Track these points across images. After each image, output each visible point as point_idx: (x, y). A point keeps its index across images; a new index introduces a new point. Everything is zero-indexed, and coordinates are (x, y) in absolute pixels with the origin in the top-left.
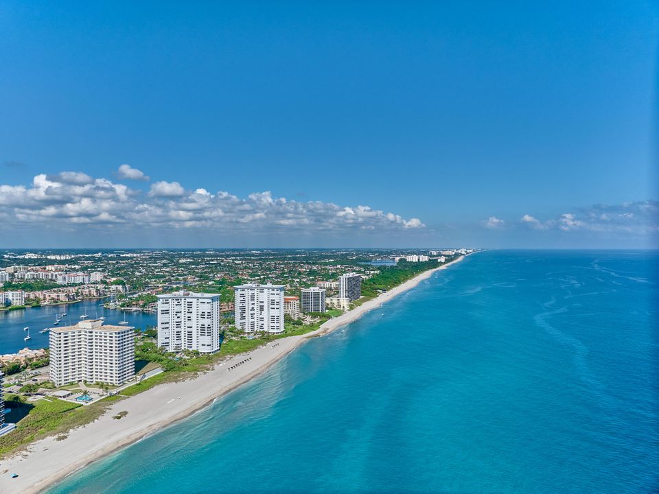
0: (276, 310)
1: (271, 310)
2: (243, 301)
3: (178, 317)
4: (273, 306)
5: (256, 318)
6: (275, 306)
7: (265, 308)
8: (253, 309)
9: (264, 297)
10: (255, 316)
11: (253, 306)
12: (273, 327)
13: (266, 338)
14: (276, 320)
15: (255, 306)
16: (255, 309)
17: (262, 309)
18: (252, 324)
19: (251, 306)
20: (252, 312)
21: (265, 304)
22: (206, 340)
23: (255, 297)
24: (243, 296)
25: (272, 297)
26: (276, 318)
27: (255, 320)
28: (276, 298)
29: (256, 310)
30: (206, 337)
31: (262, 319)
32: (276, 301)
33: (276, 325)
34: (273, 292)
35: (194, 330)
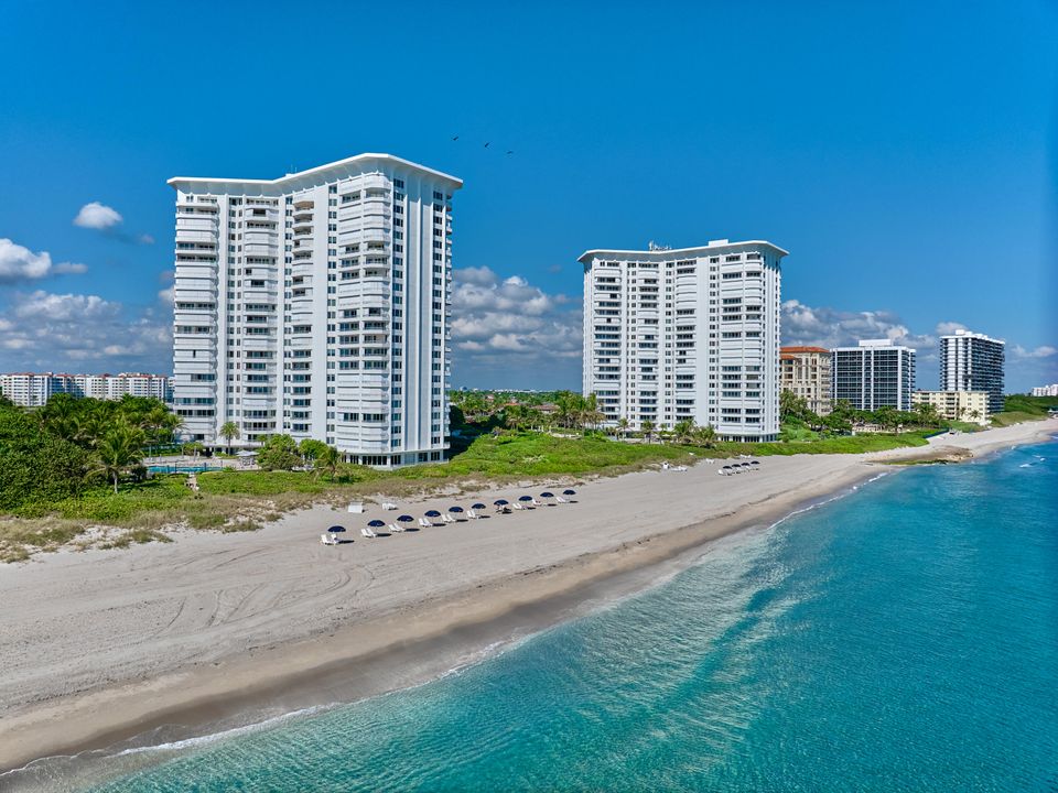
0: (744, 342)
1: (724, 344)
2: (610, 308)
3: (257, 283)
4: (732, 327)
5: (661, 380)
6: (743, 326)
7: (701, 336)
8: (649, 342)
9: (698, 288)
10: (660, 370)
11: (650, 330)
12: (731, 415)
13: (693, 443)
14: (743, 381)
15: (660, 332)
16: (661, 341)
17: (685, 338)
18: (648, 400)
19: (642, 330)
20: (648, 354)
21: (701, 322)
22: (363, 389)
23: (662, 293)
24: (608, 284)
25: (728, 289)
26: (744, 373)
27: (660, 386)
28: (746, 291)
29: (661, 348)
30: (361, 377)
31: (686, 381)
32: (746, 302)
33: (743, 403)
34: (733, 268)
35: (317, 343)
